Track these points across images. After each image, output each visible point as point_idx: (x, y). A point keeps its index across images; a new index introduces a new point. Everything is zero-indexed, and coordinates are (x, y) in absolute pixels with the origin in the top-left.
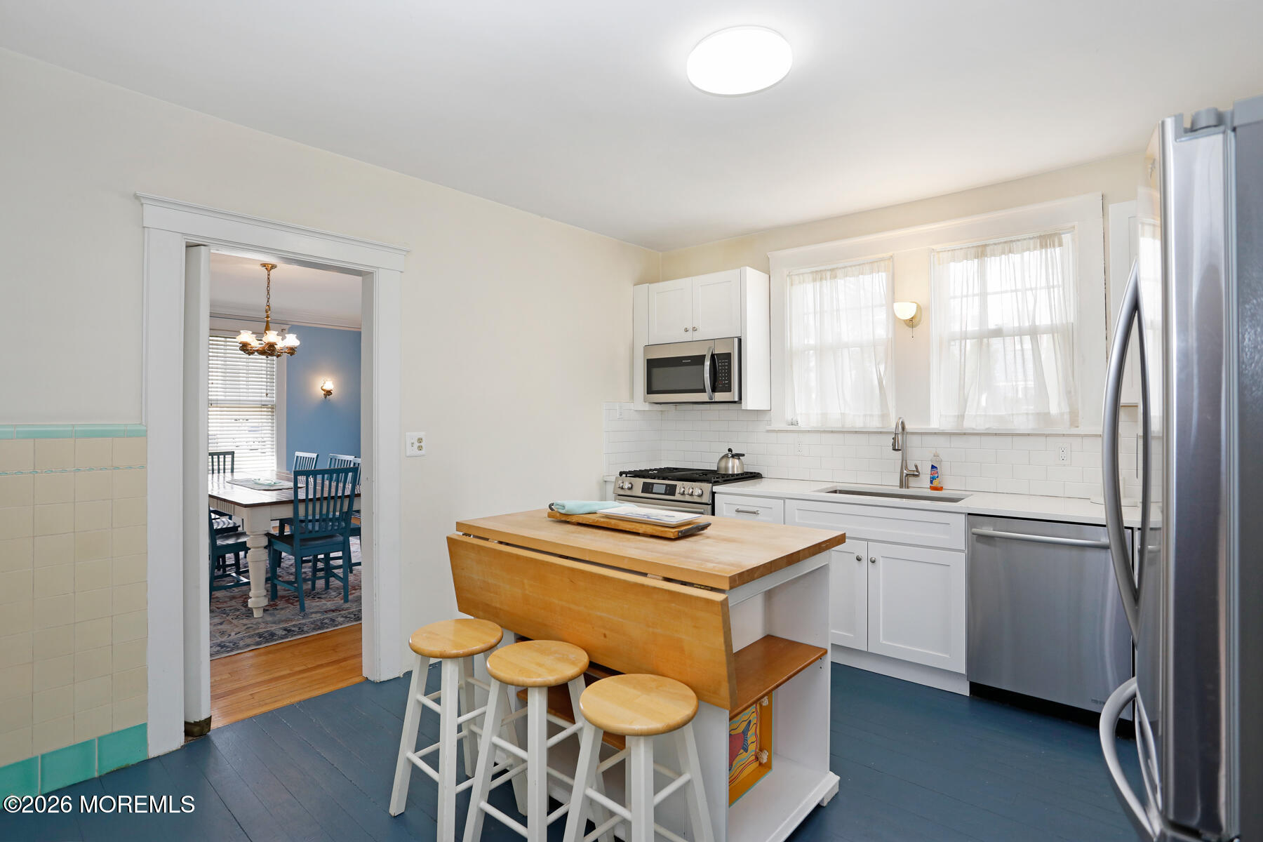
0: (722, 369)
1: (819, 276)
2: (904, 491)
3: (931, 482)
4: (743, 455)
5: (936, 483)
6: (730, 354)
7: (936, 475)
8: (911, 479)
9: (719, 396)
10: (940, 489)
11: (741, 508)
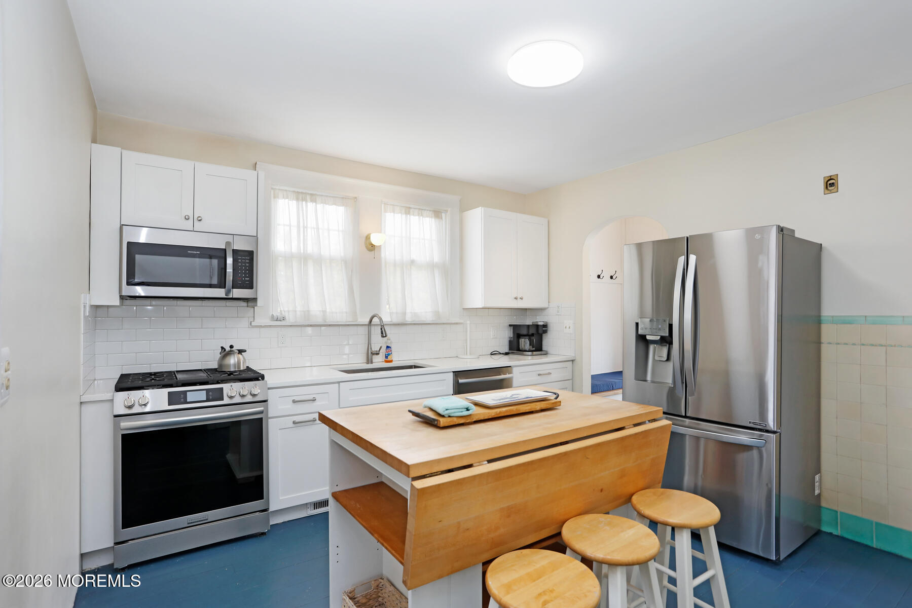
0: (242, 266)
1: (301, 196)
2: (370, 366)
3: (386, 357)
4: (245, 351)
5: (389, 358)
6: (253, 252)
7: (390, 352)
8: (375, 356)
9: (237, 293)
10: (391, 361)
11: (297, 399)
